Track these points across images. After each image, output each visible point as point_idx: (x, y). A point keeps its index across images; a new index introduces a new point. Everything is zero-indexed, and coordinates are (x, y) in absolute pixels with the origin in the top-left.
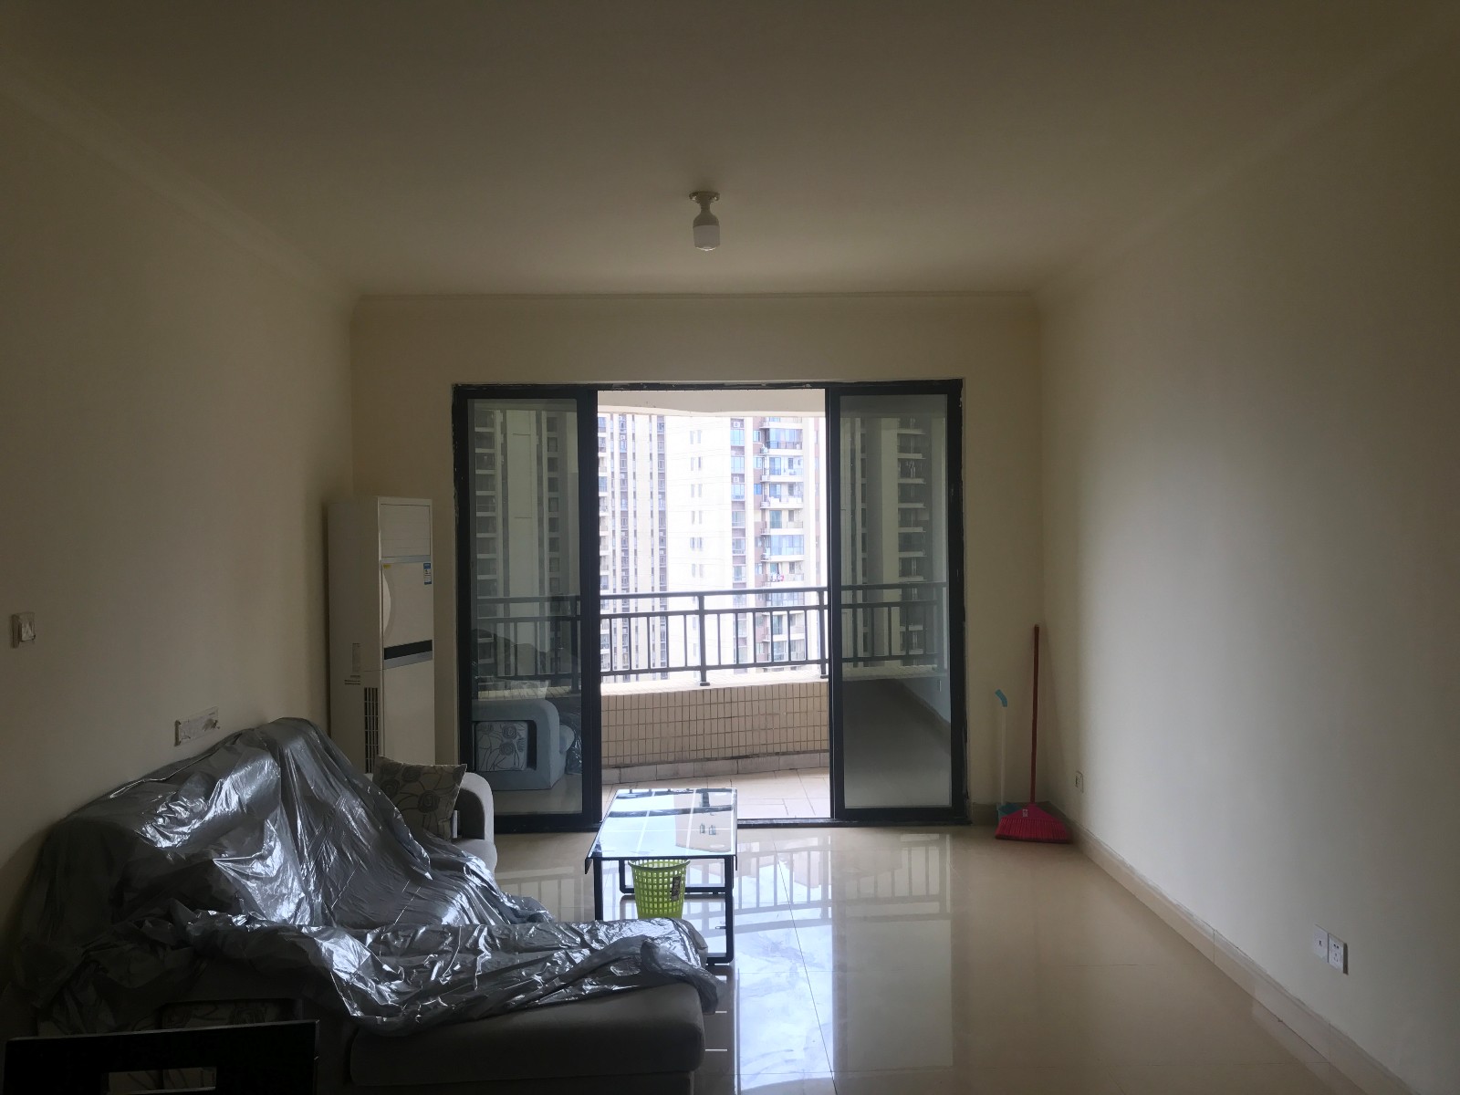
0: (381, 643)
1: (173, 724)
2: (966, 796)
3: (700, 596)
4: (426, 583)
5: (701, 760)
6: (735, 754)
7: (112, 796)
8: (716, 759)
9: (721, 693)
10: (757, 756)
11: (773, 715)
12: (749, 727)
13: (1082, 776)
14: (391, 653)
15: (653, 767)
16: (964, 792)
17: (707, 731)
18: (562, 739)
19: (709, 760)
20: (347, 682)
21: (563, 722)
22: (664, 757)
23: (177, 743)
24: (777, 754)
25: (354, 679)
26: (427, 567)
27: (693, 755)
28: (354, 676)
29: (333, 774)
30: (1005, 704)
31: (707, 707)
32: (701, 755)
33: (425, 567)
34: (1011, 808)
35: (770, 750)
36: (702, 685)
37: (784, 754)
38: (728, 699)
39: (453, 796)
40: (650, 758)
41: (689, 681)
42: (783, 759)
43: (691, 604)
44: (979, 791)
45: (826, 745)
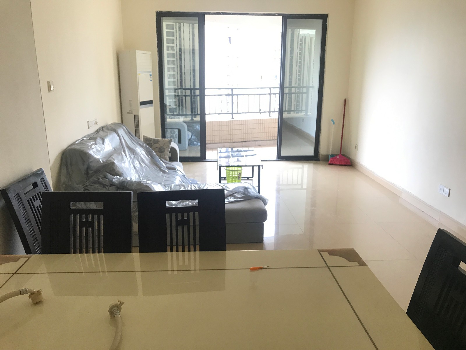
0: (139, 100)
1: (87, 122)
2: (319, 152)
3: (232, 89)
4: (151, 81)
5: (232, 142)
6: (242, 141)
7: (77, 142)
8: (236, 142)
9: (238, 122)
10: (249, 141)
11: (254, 129)
12: (246, 133)
13: (358, 146)
14: (142, 103)
15: (217, 144)
16: (318, 151)
17: (234, 133)
18: (188, 135)
19: (234, 142)
20: (128, 113)
21: (188, 130)
22: (220, 141)
23: (89, 128)
24: (255, 141)
25: (130, 112)
26: (151, 75)
27: (229, 141)
28: (131, 111)
29: (133, 140)
30: (334, 124)
31: (234, 126)
32: (232, 141)
33: (150, 75)
34: (332, 156)
35: (253, 140)
36: (232, 119)
37: (257, 141)
38: (240, 124)
39: (169, 148)
40: (216, 142)
41: (228, 118)
42: (257, 142)
43: (229, 92)
44: (323, 151)
45: (276, 138)
